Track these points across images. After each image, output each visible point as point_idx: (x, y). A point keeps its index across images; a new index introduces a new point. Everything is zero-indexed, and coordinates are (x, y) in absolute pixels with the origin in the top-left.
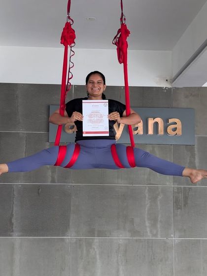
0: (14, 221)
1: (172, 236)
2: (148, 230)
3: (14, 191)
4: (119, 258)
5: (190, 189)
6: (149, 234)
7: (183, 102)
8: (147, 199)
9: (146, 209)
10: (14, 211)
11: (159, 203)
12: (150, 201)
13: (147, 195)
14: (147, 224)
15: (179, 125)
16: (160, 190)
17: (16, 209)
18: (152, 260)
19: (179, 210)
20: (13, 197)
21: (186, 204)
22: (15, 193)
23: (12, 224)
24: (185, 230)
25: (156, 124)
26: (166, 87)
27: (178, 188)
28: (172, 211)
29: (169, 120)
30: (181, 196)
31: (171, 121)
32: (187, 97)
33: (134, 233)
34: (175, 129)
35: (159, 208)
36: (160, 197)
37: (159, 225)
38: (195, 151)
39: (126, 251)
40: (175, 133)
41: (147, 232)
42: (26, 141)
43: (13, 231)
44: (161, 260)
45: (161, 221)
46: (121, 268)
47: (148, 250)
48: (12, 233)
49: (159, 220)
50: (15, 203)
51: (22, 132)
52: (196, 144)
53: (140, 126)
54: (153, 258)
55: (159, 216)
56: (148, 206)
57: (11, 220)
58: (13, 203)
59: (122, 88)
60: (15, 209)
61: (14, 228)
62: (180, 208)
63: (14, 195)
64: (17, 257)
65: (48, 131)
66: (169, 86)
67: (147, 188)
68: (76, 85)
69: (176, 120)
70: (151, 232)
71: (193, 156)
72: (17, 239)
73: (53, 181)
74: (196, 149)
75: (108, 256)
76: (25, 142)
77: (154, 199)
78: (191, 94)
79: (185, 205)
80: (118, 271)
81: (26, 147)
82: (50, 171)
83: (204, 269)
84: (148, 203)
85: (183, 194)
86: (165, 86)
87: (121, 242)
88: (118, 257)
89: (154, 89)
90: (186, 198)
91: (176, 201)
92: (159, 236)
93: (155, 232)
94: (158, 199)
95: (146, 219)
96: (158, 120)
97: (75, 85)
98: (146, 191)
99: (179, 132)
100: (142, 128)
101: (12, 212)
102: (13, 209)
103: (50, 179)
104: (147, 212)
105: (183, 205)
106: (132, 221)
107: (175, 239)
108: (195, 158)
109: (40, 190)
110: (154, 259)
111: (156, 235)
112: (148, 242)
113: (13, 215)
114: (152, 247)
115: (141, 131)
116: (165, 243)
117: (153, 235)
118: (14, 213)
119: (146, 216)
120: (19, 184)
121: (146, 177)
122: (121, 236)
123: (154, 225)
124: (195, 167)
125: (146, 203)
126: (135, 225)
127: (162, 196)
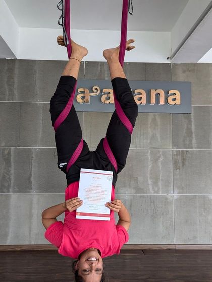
0: (32, 179)
1: (172, 192)
2: (151, 187)
5: (187, 151)
6: (151, 191)
7: (181, 77)
8: (149, 160)
9: (149, 170)
10: (33, 171)
11: (160, 164)
12: (152, 162)
13: (150, 157)
14: (150, 182)
15: (178, 96)
16: (161, 153)
20: (32, 160)
21: (184, 164)
22: (33, 155)
23: (30, 183)
24: (183, 187)
25: (158, 95)
27: (177, 151)
28: (172, 171)
30: (179, 158)
31: (171, 92)
32: (184, 72)
33: (138, 190)
34: (174, 99)
35: (160, 168)
36: (161, 159)
37: (160, 183)
38: (191, 119)
39: (131, 206)
40: (174, 103)
41: (149, 189)
42: (43, 110)
43: (31, 189)
44: (162, 214)
45: (162, 180)
47: (150, 205)
48: (30, 191)
49: (160, 178)
50: (33, 163)
51: (40, 102)
52: (192, 113)
53: (144, 96)
54: (155, 212)
55: (161, 176)
56: (150, 166)
57: (29, 179)
58: (32, 164)
59: (128, 64)
61: (32, 186)
62: (179, 169)
66: (168, 62)
67: (150, 151)
69: (176, 91)
70: (153, 189)
71: (190, 122)
72: (34, 195)
74: (192, 117)
77: (156, 160)
78: (188, 69)
79: (183, 166)
81: (43, 115)
83: (200, 222)
85: (181, 156)
87: (127, 198)
90: (184, 160)
91: (175, 162)
92: (160, 192)
93: (156, 189)
94: (160, 160)
95: (149, 178)
96: (158, 91)
97: (86, 62)
98: (149, 153)
99: (178, 102)
100: (145, 98)
101: (31, 172)
102: (31, 169)
104: (149, 172)
105: (181, 166)
106: (136, 180)
107: (174, 195)
108: (191, 125)
110: (156, 212)
111: (158, 192)
112: (151, 198)
113: (32, 175)
114: (154, 202)
115: (144, 101)
116: (166, 199)
117: (155, 192)
118: (33, 173)
119: (149, 176)
120: (37, 147)
121: (149, 141)
122: (127, 192)
123: (156, 183)
124: (191, 133)
125: (149, 164)
126: (139, 183)
127: (163, 158)
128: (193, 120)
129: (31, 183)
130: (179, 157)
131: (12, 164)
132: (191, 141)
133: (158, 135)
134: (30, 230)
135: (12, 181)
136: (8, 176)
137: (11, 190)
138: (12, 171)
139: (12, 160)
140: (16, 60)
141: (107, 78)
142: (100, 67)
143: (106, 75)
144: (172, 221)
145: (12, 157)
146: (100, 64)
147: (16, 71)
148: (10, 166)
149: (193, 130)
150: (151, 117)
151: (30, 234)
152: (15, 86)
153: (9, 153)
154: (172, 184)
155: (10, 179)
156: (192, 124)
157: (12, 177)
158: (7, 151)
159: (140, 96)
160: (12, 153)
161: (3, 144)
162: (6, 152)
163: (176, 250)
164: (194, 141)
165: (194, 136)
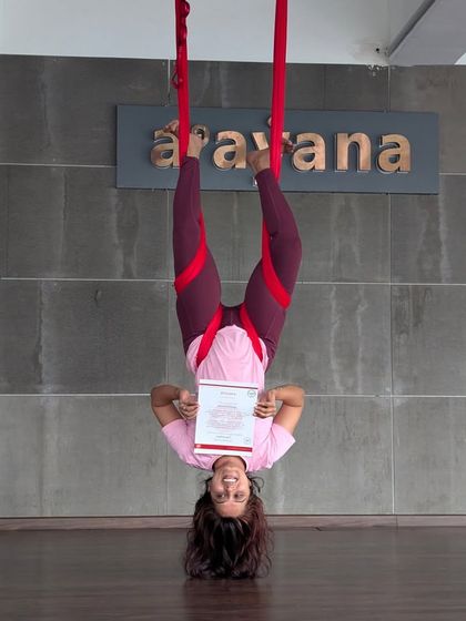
0: (42, 359)
1: (388, 389)
2: (336, 378)
3: (41, 294)
5: (427, 289)
6: (338, 386)
7: (413, 99)
8: (333, 311)
9: (332, 335)
10: (43, 340)
11: (359, 321)
12: (340, 315)
13: (334, 306)
14: (334, 365)
15: (405, 150)
16: (361, 293)
17: (47, 334)
18: (344, 440)
19: (404, 336)
20: (41, 309)
21: (418, 321)
22: (45, 299)
23: (38, 366)
24: (415, 378)
25: (355, 147)
26: (375, 66)
27: (401, 289)
28: (388, 337)
29: (384, 138)
30: (407, 305)
31: (387, 139)
32: (421, 87)
34: (395, 159)
35: (360, 331)
36: (361, 309)
37: (359, 368)
38: (438, 208)
40: (396, 166)
41: (333, 383)
42: (66, 184)
43: (41, 382)
44: (365, 442)
45: (363, 359)
47: (336, 420)
48: (40, 387)
49: (360, 356)
50: (45, 320)
51: (56, 164)
52: (441, 192)
53: (320, 151)
54: (346, 437)
55: (361, 349)
56: (336, 326)
57: (35, 358)
58: (41, 321)
61: (43, 375)
62: (408, 333)
63: (42, 303)
65: (115, 163)
66: (382, 63)
67: (335, 289)
69: (399, 138)
70: (342, 382)
71: (435, 218)
72: (49, 397)
73: (128, 274)
74: (441, 204)
76: (63, 188)
77: (349, 312)
78: (432, 81)
79: (416, 325)
81: (66, 192)
82: (120, 251)
83: (457, 460)
84: (335, 321)
85: (411, 300)
86: (373, 64)
89: (350, 70)
90: (418, 311)
91: (398, 317)
92: (360, 390)
93: (350, 382)
94: (359, 312)
95: (332, 356)
96: (355, 137)
97: (172, 61)
98: (333, 293)
99: (404, 164)
100: (323, 155)
101: (40, 339)
102: (40, 334)
103: (121, 269)
104: (333, 341)
105: (411, 325)
106: (301, 360)
107: (393, 396)
108: (438, 227)
109: (99, 293)
110: (349, 439)
111: (353, 389)
112: (336, 403)
113: (41, 347)
114: (344, 415)
115: (320, 162)
116: (374, 405)
117: (348, 390)
118: (42, 343)
119: (332, 349)
120: (54, 279)
121: (332, 264)
123: (349, 367)
124: (438, 244)
125: (333, 321)
126: (307, 368)
127: (366, 306)
128: (441, 210)
129: (41, 368)
130: (406, 303)
132: (437, 263)
133: (355, 249)
134: (41, 484)
141: (225, 104)
142: (207, 73)
143: (224, 96)
144: (388, 459)
146: (208, 66)
149: (443, 237)
150: (338, 203)
154: (388, 370)
156: (441, 219)
159: (310, 150)
163: (397, 527)
164: (444, 264)
165: (444, 250)
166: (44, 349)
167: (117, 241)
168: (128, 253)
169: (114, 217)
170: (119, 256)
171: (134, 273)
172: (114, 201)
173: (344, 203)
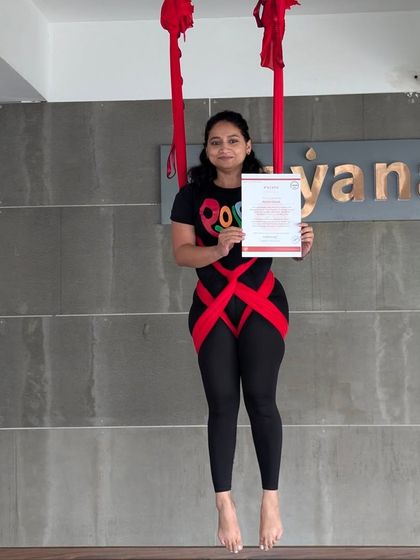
0: (95, 392)
2: (383, 407)
3: (92, 329)
4: (320, 468)
6: (384, 415)
8: (378, 339)
9: (377, 364)
10: (95, 374)
11: (404, 348)
12: (385, 344)
13: (378, 333)
14: (380, 394)
16: (406, 320)
20: (92, 345)
22: (96, 335)
23: (91, 400)
25: (394, 176)
26: (415, 93)
33: (351, 413)
35: (406, 359)
36: (406, 337)
37: (406, 397)
39: (335, 453)
41: (380, 413)
42: (114, 224)
43: (94, 415)
44: (413, 473)
45: (409, 389)
46: (326, 489)
47: (383, 450)
48: (92, 420)
49: (406, 385)
50: (96, 355)
51: (105, 204)
53: (358, 182)
54: (394, 468)
55: (407, 378)
56: (381, 355)
57: (89, 389)
59: (317, 99)
60: (97, 367)
61: (96, 409)
63: (93, 339)
64: (105, 469)
65: (159, 201)
67: (378, 318)
68: (216, 99)
70: (389, 411)
72: (102, 430)
73: (174, 307)
75: (297, 466)
76: (111, 226)
77: (394, 341)
80: (319, 496)
81: (114, 235)
82: (166, 285)
84: (380, 350)
86: (411, 92)
87: (324, 434)
88: (318, 466)
89: (388, 98)
92: (407, 420)
93: (397, 413)
94: (404, 340)
95: (377, 385)
96: (393, 167)
97: (213, 100)
98: (377, 323)
100: (362, 186)
101: (92, 373)
102: (92, 369)
103: (167, 303)
104: (378, 370)
106: (346, 390)
109: (148, 327)
110: (398, 469)
111: (400, 419)
112: (383, 433)
113: (93, 381)
114: (392, 444)
115: (359, 192)
117: (395, 419)
118: (95, 377)
119: (377, 379)
120: (103, 315)
121: (375, 293)
122: (323, 420)
123: (395, 396)
125: (377, 349)
126: (353, 398)
127: (411, 334)
129: (94, 402)
131: (47, 357)
133: (398, 277)
134: (96, 514)
135: (49, 397)
136: (38, 387)
137: (46, 419)
138: (48, 374)
139: (46, 347)
140: (44, 103)
143: (263, 130)
145: (46, 340)
146: (247, 102)
147: (47, 132)
148: (42, 362)
151: (96, 521)
152: (47, 169)
153: (38, 332)
155: (43, 393)
157: (48, 388)
158: (34, 326)
159: (349, 181)
160: (46, 331)
161: (24, 308)
162: (32, 328)
166: (96, 382)
167: (162, 276)
168: (173, 288)
169: (160, 252)
170: (165, 291)
171: (180, 306)
172: (159, 236)
173: (385, 231)
